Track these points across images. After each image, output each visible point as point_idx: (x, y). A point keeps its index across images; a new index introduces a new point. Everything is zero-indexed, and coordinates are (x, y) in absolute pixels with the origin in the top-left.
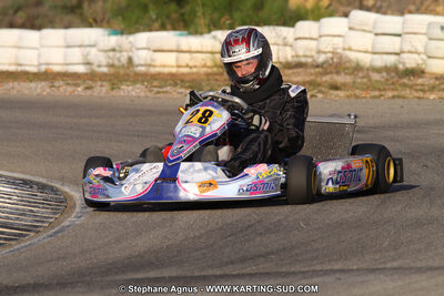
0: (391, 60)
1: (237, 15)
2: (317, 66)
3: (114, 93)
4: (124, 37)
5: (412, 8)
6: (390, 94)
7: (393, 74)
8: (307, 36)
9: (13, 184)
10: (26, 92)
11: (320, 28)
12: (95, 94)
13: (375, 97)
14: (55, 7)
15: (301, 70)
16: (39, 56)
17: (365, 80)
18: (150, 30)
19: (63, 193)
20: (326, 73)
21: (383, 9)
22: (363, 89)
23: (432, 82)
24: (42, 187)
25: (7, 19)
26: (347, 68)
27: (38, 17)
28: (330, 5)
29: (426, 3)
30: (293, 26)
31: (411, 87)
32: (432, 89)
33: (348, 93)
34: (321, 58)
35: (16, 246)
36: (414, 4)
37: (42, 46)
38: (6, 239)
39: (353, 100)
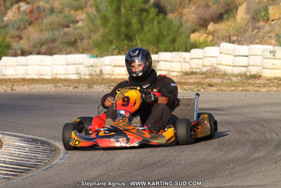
0: (243, 70)
1: (161, 46)
2: (203, 74)
3: (90, 90)
4: (98, 59)
5: (257, 41)
6: (241, 89)
7: (244, 78)
8: (197, 57)
9: (27, 141)
10: (42, 90)
11: (204, 52)
12: (79, 91)
13: (232, 91)
14: (63, 43)
15: (193, 76)
16: (52, 70)
17: (229, 81)
18: (112, 55)
19: (54, 146)
20: (207, 78)
21: (242, 42)
22: (225, 86)
23: (265, 82)
24: (43, 143)
25: (36, 50)
26: (218, 75)
27: (53, 49)
28: (213, 40)
29: (265, 38)
30: (189, 51)
31: (253, 85)
32: (264, 85)
33: (218, 88)
34: (205, 70)
35: (25, 176)
36: (259, 39)
37: (54, 65)
38: (19, 172)
39: (220, 92)
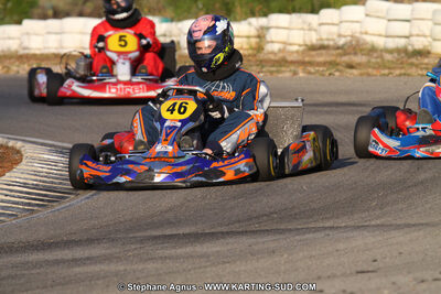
0: (401, 42)
4: (174, 24)
6: (398, 72)
7: (403, 55)
8: (329, 21)
9: (61, 153)
13: (384, 75)
15: (323, 51)
17: (379, 60)
20: (345, 54)
22: (374, 68)
25: (77, 9)
26: (362, 50)
30: (317, 13)
31: (417, 66)
33: (362, 71)
34: (342, 42)
35: (57, 206)
38: (49, 201)
39: (365, 77)
